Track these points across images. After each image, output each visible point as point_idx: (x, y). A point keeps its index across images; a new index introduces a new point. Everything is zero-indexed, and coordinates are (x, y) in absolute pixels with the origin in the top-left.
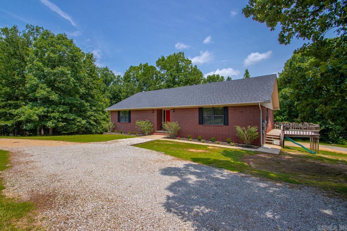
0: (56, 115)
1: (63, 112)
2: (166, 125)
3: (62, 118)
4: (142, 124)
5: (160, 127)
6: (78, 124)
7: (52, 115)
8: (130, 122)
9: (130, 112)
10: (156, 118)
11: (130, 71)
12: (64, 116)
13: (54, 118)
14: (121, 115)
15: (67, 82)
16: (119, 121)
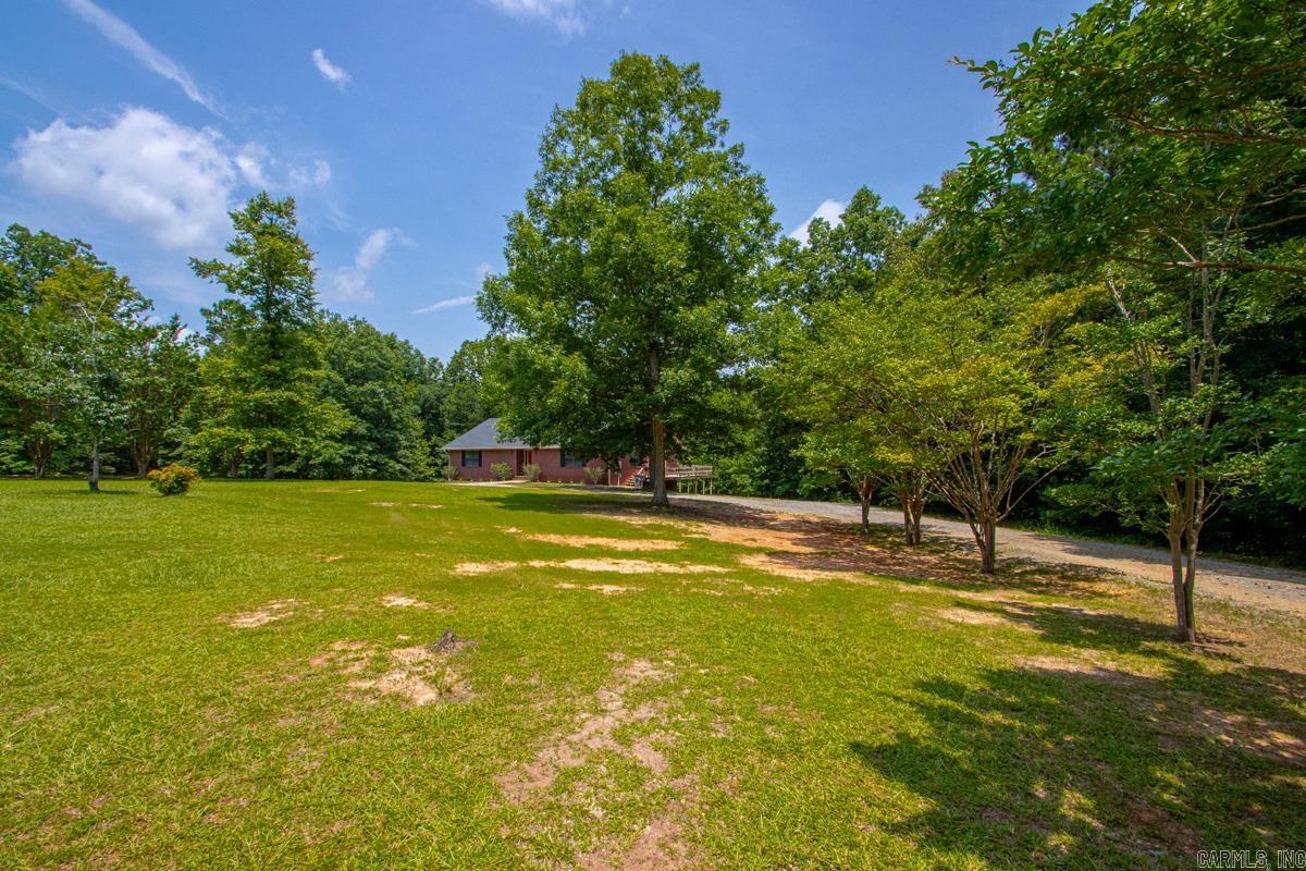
0: (364, 456)
1: (370, 453)
2: (526, 468)
3: (371, 461)
4: (498, 467)
5: (520, 472)
6: (390, 470)
7: (358, 457)
8: (480, 465)
9: (480, 452)
10: (515, 461)
11: (463, 353)
12: (374, 458)
13: (361, 461)
14: (467, 456)
15: (379, 406)
16: (464, 465)
